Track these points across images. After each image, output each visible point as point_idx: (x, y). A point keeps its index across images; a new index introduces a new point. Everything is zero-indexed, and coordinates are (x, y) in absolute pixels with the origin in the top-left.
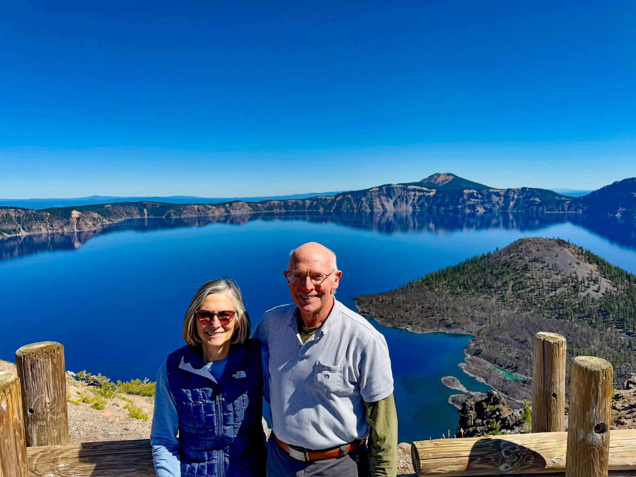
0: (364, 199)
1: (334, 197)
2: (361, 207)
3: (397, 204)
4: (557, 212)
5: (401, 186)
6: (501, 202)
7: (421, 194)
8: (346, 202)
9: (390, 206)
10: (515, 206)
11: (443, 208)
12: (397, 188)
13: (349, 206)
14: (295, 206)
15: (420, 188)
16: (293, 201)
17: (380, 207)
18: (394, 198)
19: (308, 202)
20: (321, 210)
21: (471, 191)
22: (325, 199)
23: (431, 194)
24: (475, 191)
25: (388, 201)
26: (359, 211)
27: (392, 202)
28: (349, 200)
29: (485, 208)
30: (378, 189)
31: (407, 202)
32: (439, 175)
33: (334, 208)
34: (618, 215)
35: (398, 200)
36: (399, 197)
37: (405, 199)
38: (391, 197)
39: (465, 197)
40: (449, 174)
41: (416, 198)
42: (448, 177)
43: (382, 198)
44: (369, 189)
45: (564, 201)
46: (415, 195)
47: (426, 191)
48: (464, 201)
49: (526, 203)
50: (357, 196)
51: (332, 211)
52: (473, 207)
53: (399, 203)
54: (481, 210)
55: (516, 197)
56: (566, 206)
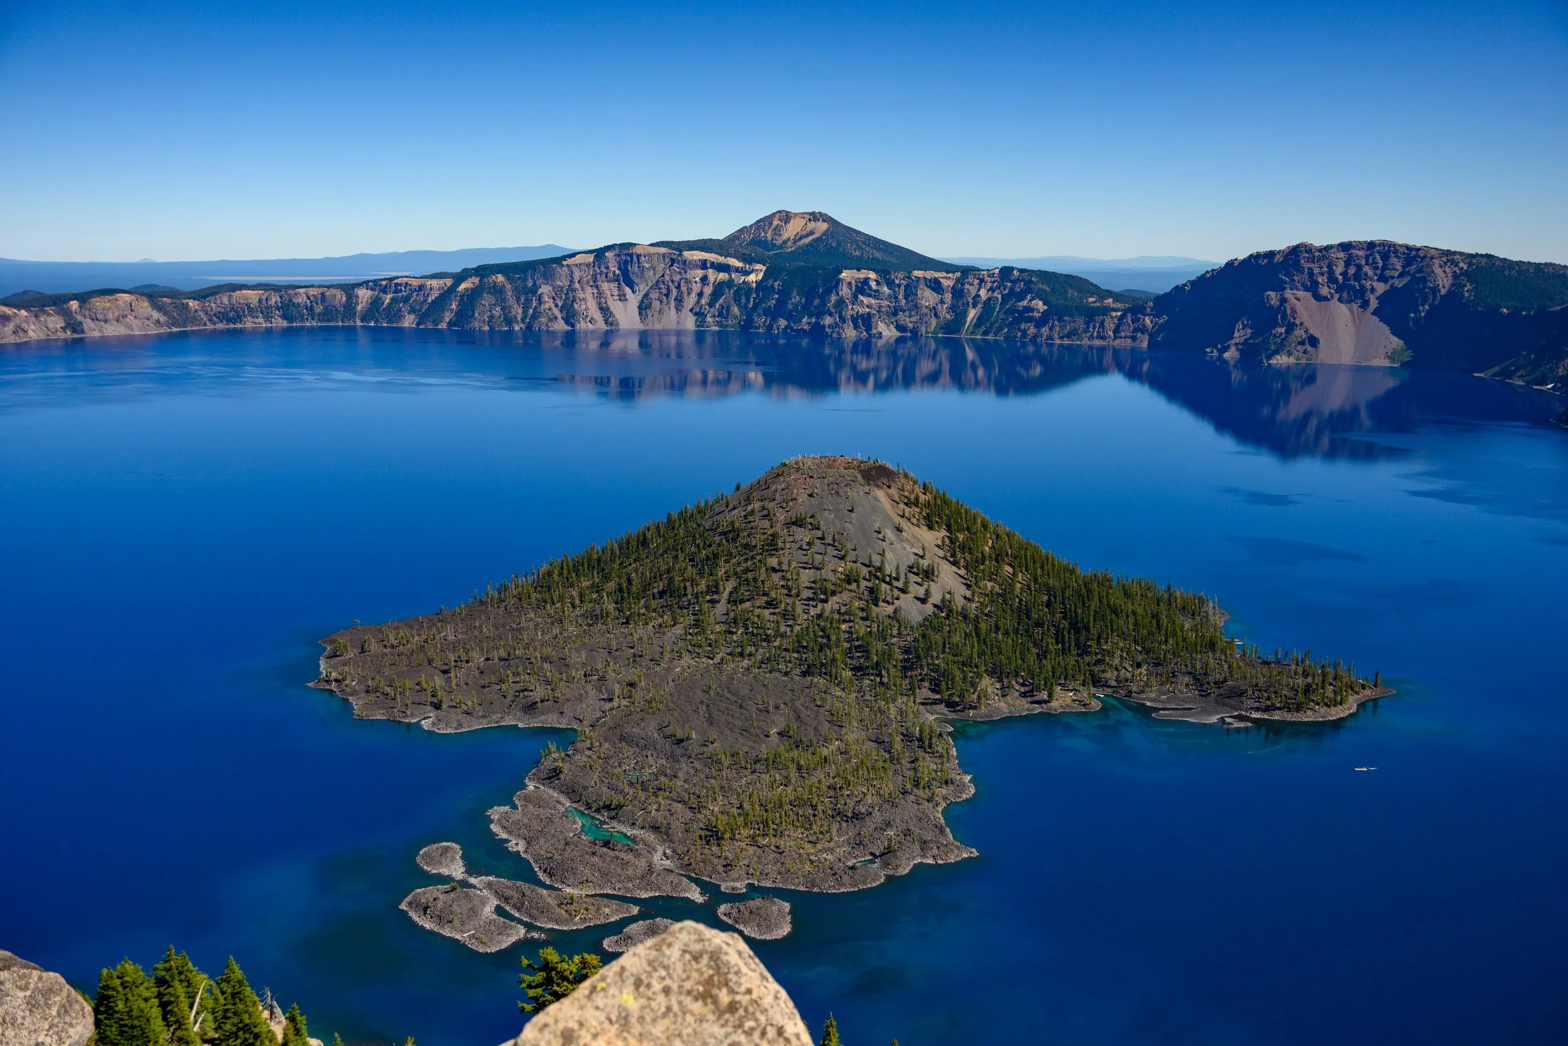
0: (545, 289)
1: (449, 282)
2: (536, 315)
3: (649, 306)
4: (1086, 342)
5: (663, 250)
6: (943, 310)
7: (723, 276)
8: (487, 300)
9: (627, 315)
10: (980, 321)
11: (783, 323)
12: (650, 255)
13: (497, 311)
14: (319, 309)
15: (721, 259)
16: (312, 292)
17: (598, 315)
18: (642, 288)
19: (364, 294)
20: (408, 321)
21: (863, 274)
22: (421, 287)
23: (752, 278)
24: (872, 275)
25: (622, 298)
26: (529, 327)
27: (633, 300)
28: (498, 291)
29: (899, 328)
30: (590, 258)
31: (679, 301)
32: (786, 217)
33: (448, 317)
34: (1231, 355)
35: (654, 295)
36: (657, 285)
37: (674, 292)
38: (631, 284)
39: (845, 291)
40: (815, 217)
41: (708, 290)
42: (812, 225)
43: (605, 286)
44: (564, 258)
45: (1106, 311)
46: (704, 279)
47: (737, 270)
48: (841, 303)
49: (1011, 311)
50: (525, 280)
51: (443, 326)
52: (865, 321)
53: (656, 304)
54: (887, 332)
55: (983, 293)
56: (1110, 325)
